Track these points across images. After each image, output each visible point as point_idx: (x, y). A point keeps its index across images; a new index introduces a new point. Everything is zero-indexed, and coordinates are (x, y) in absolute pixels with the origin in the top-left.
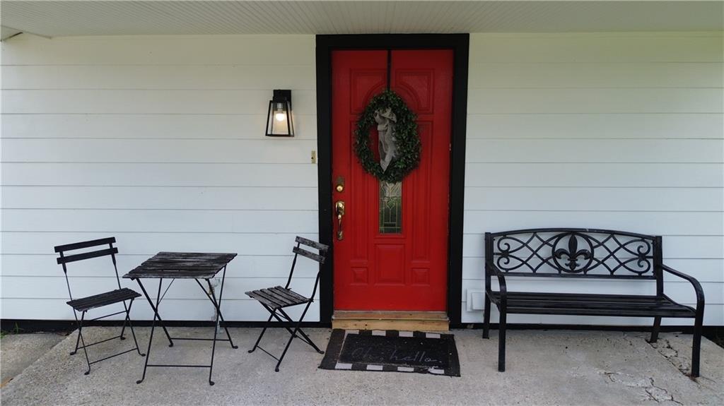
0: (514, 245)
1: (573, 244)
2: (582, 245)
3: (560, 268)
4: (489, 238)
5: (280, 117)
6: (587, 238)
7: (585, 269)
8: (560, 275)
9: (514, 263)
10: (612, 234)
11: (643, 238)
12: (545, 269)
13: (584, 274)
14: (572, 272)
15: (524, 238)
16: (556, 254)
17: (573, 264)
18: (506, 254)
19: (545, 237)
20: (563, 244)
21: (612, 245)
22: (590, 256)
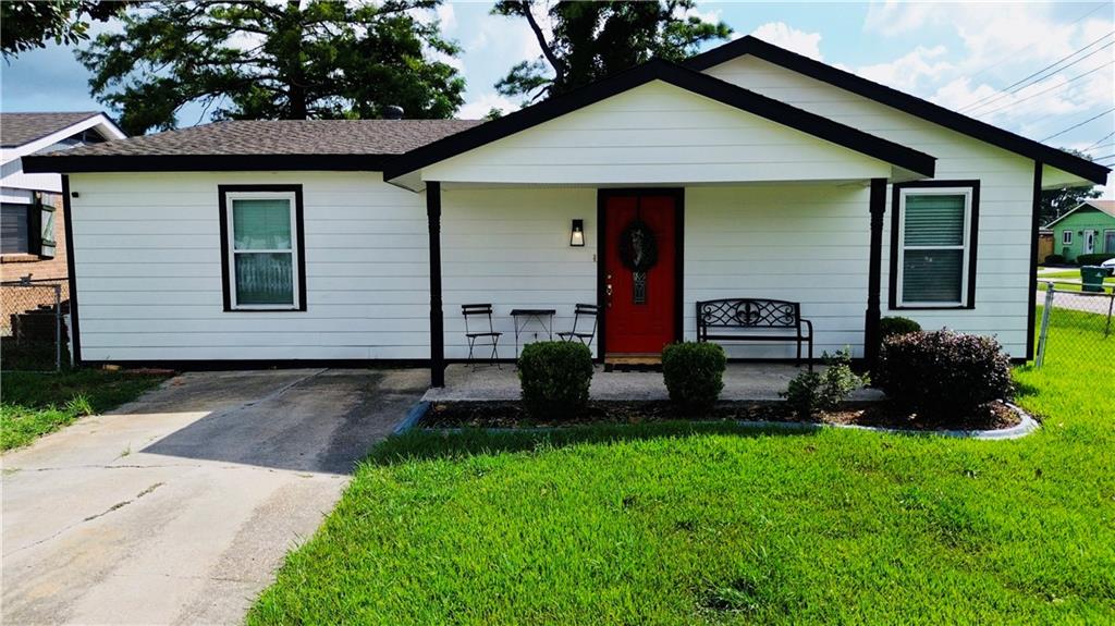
0: (713, 308)
1: (748, 308)
2: (753, 308)
3: (740, 322)
4: (699, 305)
5: (578, 235)
6: (757, 305)
7: (755, 322)
8: (741, 326)
9: (713, 319)
10: (771, 302)
11: (788, 304)
12: (732, 322)
13: (755, 325)
14: (748, 325)
15: (719, 305)
16: (738, 314)
17: (748, 319)
18: (709, 314)
19: (731, 304)
20: (742, 308)
21: (771, 308)
22: (757, 314)
